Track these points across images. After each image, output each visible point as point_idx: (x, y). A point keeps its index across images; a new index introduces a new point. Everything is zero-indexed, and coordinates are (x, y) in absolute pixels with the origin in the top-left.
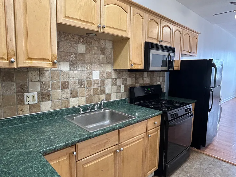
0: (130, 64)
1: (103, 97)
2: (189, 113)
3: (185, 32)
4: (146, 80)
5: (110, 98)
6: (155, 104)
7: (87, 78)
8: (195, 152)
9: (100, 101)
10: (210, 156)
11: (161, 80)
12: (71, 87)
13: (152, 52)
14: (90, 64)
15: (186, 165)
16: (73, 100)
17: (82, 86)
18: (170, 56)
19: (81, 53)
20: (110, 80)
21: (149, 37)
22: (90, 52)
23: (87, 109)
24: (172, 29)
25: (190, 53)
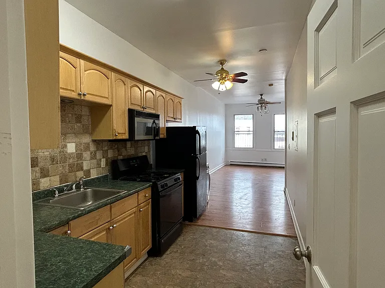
0: (114, 133)
1: (80, 174)
2: (178, 182)
3: (168, 97)
4: (130, 151)
5: (90, 175)
6: (143, 177)
7: (60, 152)
8: (188, 225)
9: (78, 179)
10: (201, 226)
11: (146, 150)
12: (41, 164)
13: (137, 120)
15: (180, 239)
16: (43, 180)
17: (54, 163)
18: (156, 123)
20: (89, 153)
21: (132, 104)
23: (63, 191)
24: (155, 94)
25: (175, 119)
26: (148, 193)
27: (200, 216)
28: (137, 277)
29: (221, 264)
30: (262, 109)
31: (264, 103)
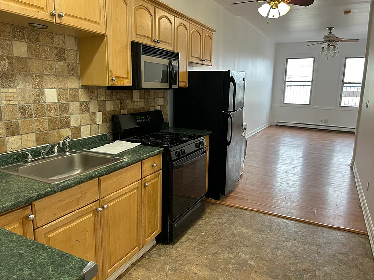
0: (110, 77)
1: (66, 132)
2: (201, 149)
3: (194, 27)
4: (138, 103)
5: (79, 134)
6: (153, 140)
7: (35, 101)
8: (213, 203)
9: (62, 139)
10: (231, 206)
11: (161, 103)
12: (6, 117)
13: (144, 58)
14: (38, 76)
15: (201, 222)
16: (10, 139)
17: (26, 116)
18: (172, 66)
19: (20, 58)
20: (78, 104)
21: (137, 34)
22: (36, 56)
23: (40, 154)
24: (173, 23)
25: (202, 60)
26: (158, 162)
27: (230, 192)
28: (139, 270)
29: (253, 263)
30: (328, 50)
31: (333, 41)
